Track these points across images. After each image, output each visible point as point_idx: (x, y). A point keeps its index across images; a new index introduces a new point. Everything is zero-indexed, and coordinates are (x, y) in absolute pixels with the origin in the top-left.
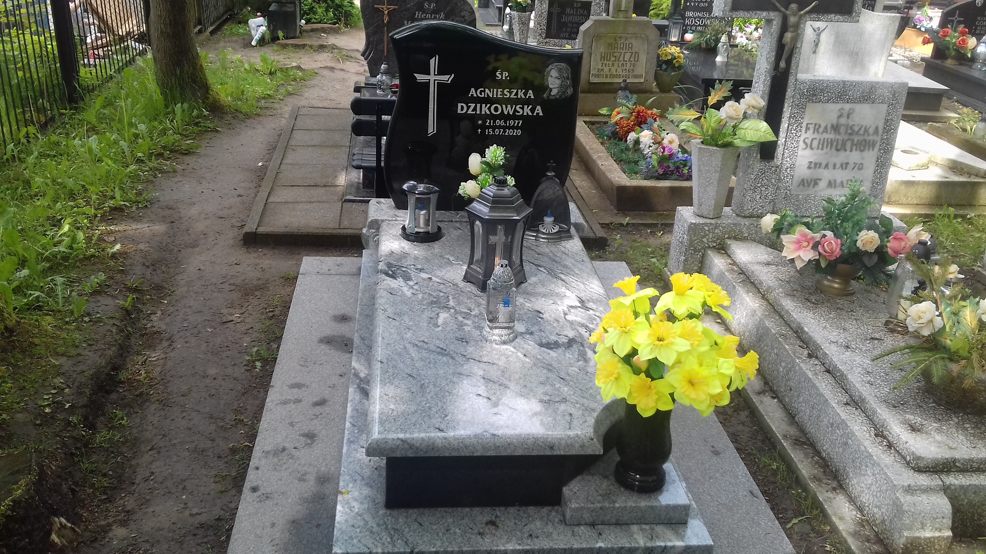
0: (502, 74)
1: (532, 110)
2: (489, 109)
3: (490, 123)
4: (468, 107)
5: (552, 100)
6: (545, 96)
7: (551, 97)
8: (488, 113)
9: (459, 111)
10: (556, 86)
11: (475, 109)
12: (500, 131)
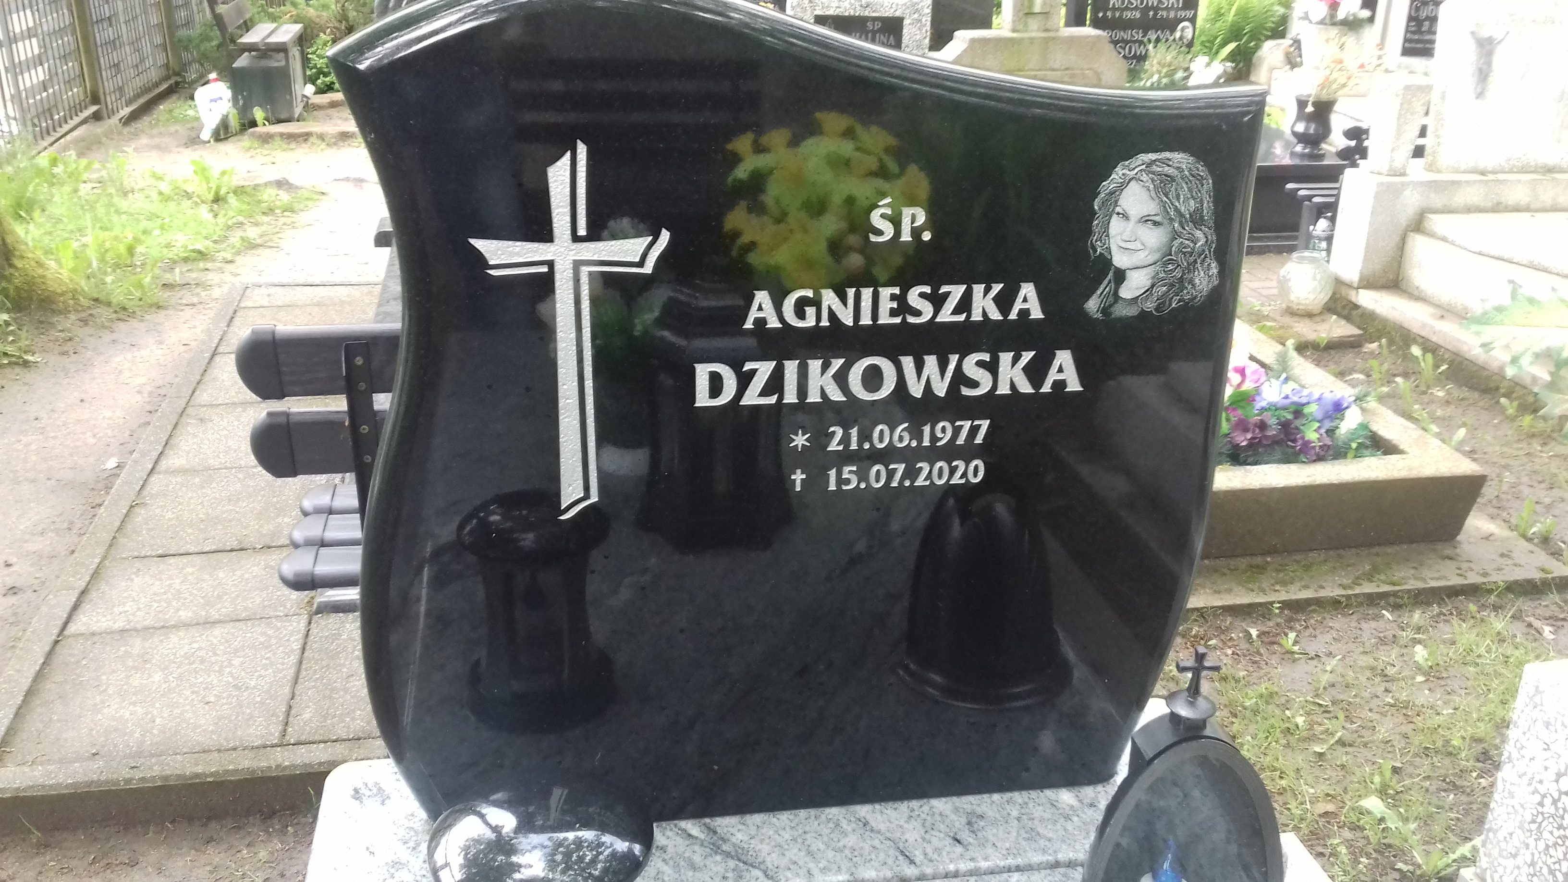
0: (896, 221)
1: (1036, 372)
2: (841, 379)
3: (846, 440)
4: (744, 380)
5: (1125, 322)
6: (1093, 305)
7: (1121, 311)
8: (836, 395)
9: (703, 399)
10: (1142, 257)
11: (775, 384)
12: (891, 474)
